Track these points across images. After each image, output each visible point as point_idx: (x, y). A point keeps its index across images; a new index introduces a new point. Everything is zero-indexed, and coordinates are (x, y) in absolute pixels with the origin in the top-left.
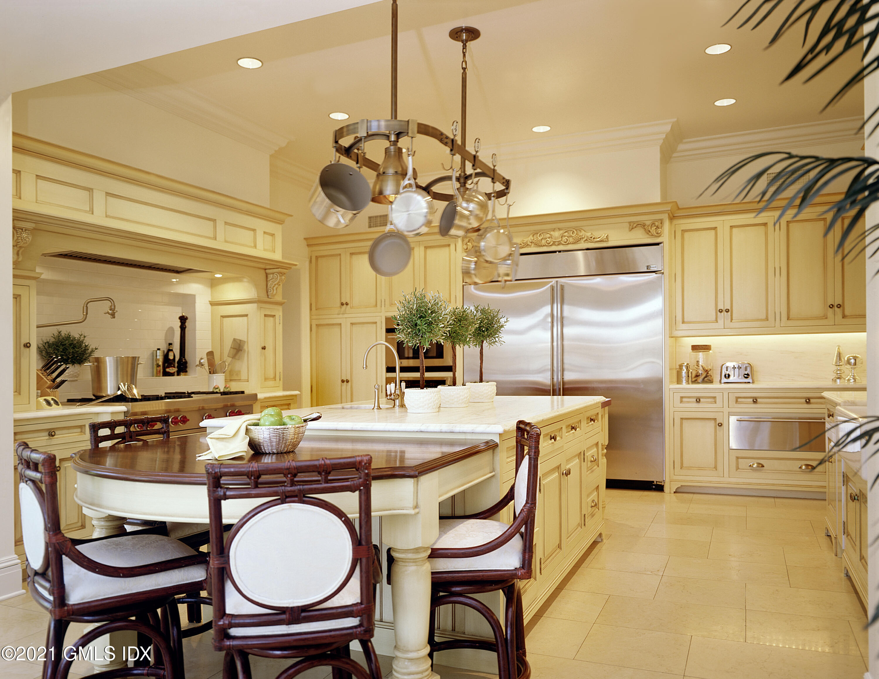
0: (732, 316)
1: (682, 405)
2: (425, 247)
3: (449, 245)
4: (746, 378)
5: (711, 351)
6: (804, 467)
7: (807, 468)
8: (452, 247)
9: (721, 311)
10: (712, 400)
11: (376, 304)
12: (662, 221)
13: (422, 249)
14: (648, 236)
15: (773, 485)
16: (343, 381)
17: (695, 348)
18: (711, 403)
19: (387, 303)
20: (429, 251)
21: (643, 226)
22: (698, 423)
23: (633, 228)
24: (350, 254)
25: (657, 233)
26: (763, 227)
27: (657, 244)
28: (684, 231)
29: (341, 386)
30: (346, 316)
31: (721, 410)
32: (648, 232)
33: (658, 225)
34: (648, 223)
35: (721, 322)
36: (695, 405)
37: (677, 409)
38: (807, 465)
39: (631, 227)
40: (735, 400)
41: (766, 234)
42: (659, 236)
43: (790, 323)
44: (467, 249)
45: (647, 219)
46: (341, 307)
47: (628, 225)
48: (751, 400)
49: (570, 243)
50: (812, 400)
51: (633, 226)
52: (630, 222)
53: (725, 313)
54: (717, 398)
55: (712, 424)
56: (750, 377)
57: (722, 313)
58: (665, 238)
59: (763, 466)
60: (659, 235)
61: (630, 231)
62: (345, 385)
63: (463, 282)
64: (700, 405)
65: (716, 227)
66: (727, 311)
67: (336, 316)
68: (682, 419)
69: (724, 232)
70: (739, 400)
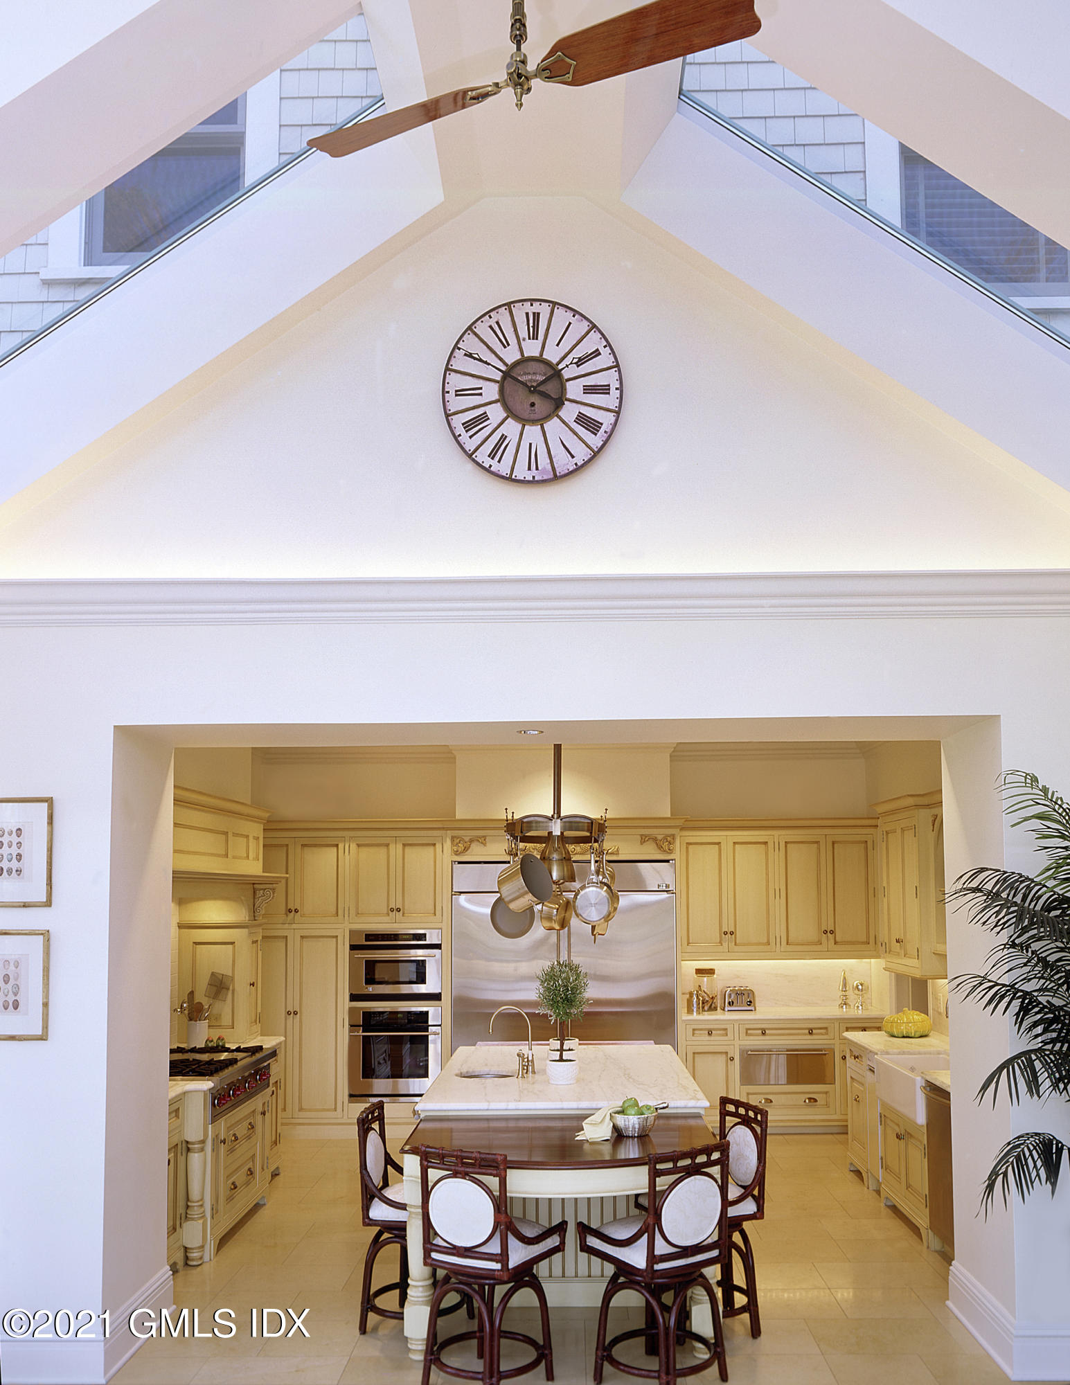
0: (735, 938)
1: (694, 1038)
2: (403, 844)
3: (434, 845)
4: (749, 1005)
5: (715, 976)
6: (807, 1101)
7: (810, 1102)
8: (438, 846)
9: (726, 933)
10: (724, 1032)
11: (337, 912)
12: (673, 836)
13: (400, 846)
14: (659, 851)
15: (782, 1121)
16: (289, 1013)
17: (699, 971)
18: (723, 1035)
19: (353, 912)
20: (408, 850)
21: (655, 840)
22: (710, 1057)
23: (644, 842)
24: (302, 845)
25: (669, 850)
26: (764, 846)
27: (668, 861)
28: (688, 844)
29: (286, 1020)
30: (294, 926)
31: (732, 1042)
32: (660, 847)
33: (670, 839)
34: (660, 837)
35: (725, 945)
36: (708, 1038)
37: (689, 1043)
38: (810, 1099)
39: (643, 840)
40: (745, 1031)
41: (767, 854)
42: (671, 853)
43: (790, 948)
44: (457, 851)
45: (659, 833)
46: (287, 916)
47: (639, 838)
48: (760, 1032)
49: (578, 854)
50: (814, 1031)
51: (644, 839)
52: (642, 835)
53: (730, 936)
54: (728, 1030)
55: (723, 1058)
56: (752, 1004)
57: (727, 936)
58: (676, 855)
59: (771, 1101)
60: (670, 851)
61: (642, 844)
62: (292, 1018)
63: (452, 891)
64: (712, 1038)
65: (720, 843)
66: (732, 933)
67: (280, 926)
68: (694, 1053)
69: (727, 848)
70: (749, 1032)
